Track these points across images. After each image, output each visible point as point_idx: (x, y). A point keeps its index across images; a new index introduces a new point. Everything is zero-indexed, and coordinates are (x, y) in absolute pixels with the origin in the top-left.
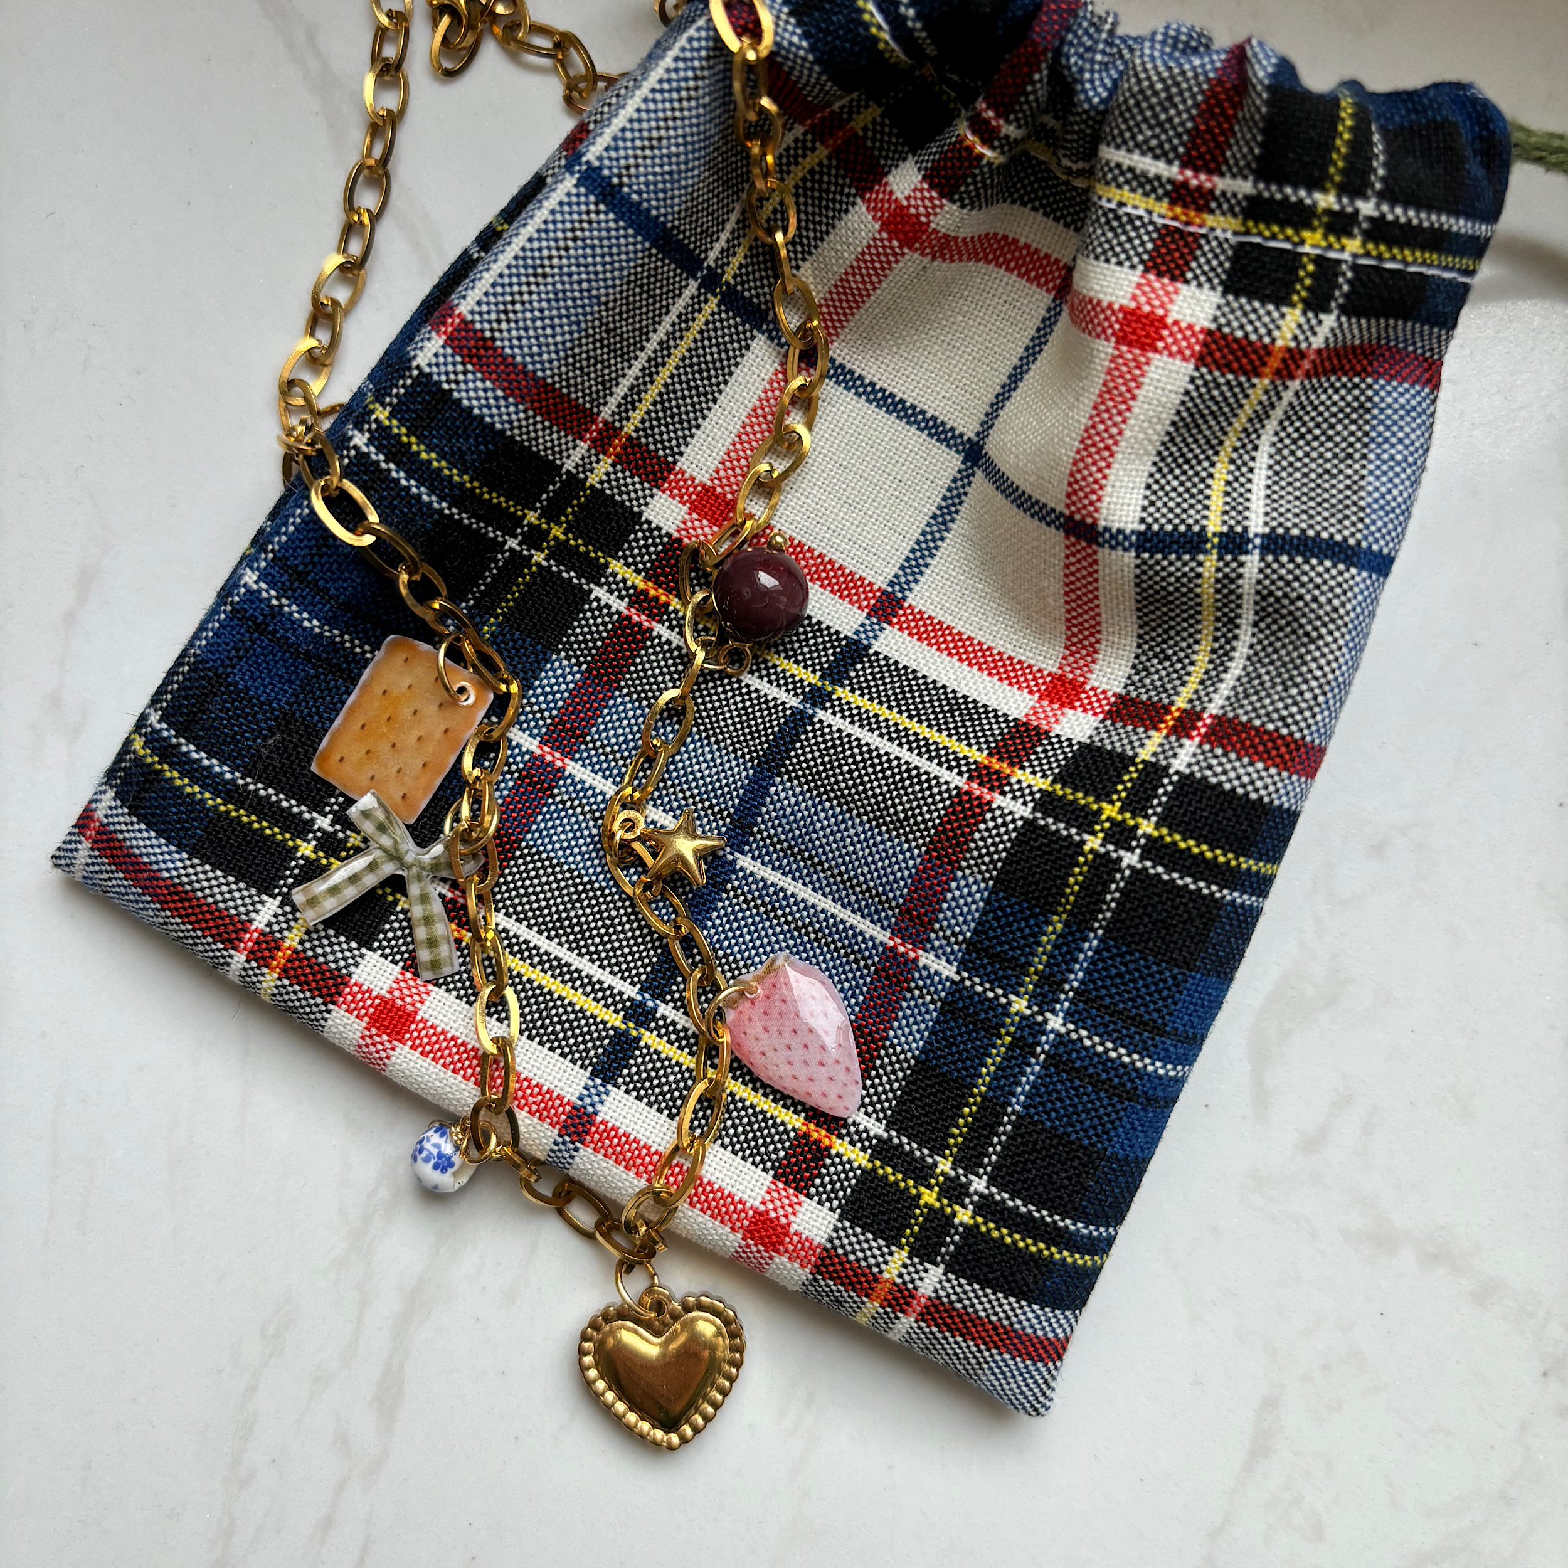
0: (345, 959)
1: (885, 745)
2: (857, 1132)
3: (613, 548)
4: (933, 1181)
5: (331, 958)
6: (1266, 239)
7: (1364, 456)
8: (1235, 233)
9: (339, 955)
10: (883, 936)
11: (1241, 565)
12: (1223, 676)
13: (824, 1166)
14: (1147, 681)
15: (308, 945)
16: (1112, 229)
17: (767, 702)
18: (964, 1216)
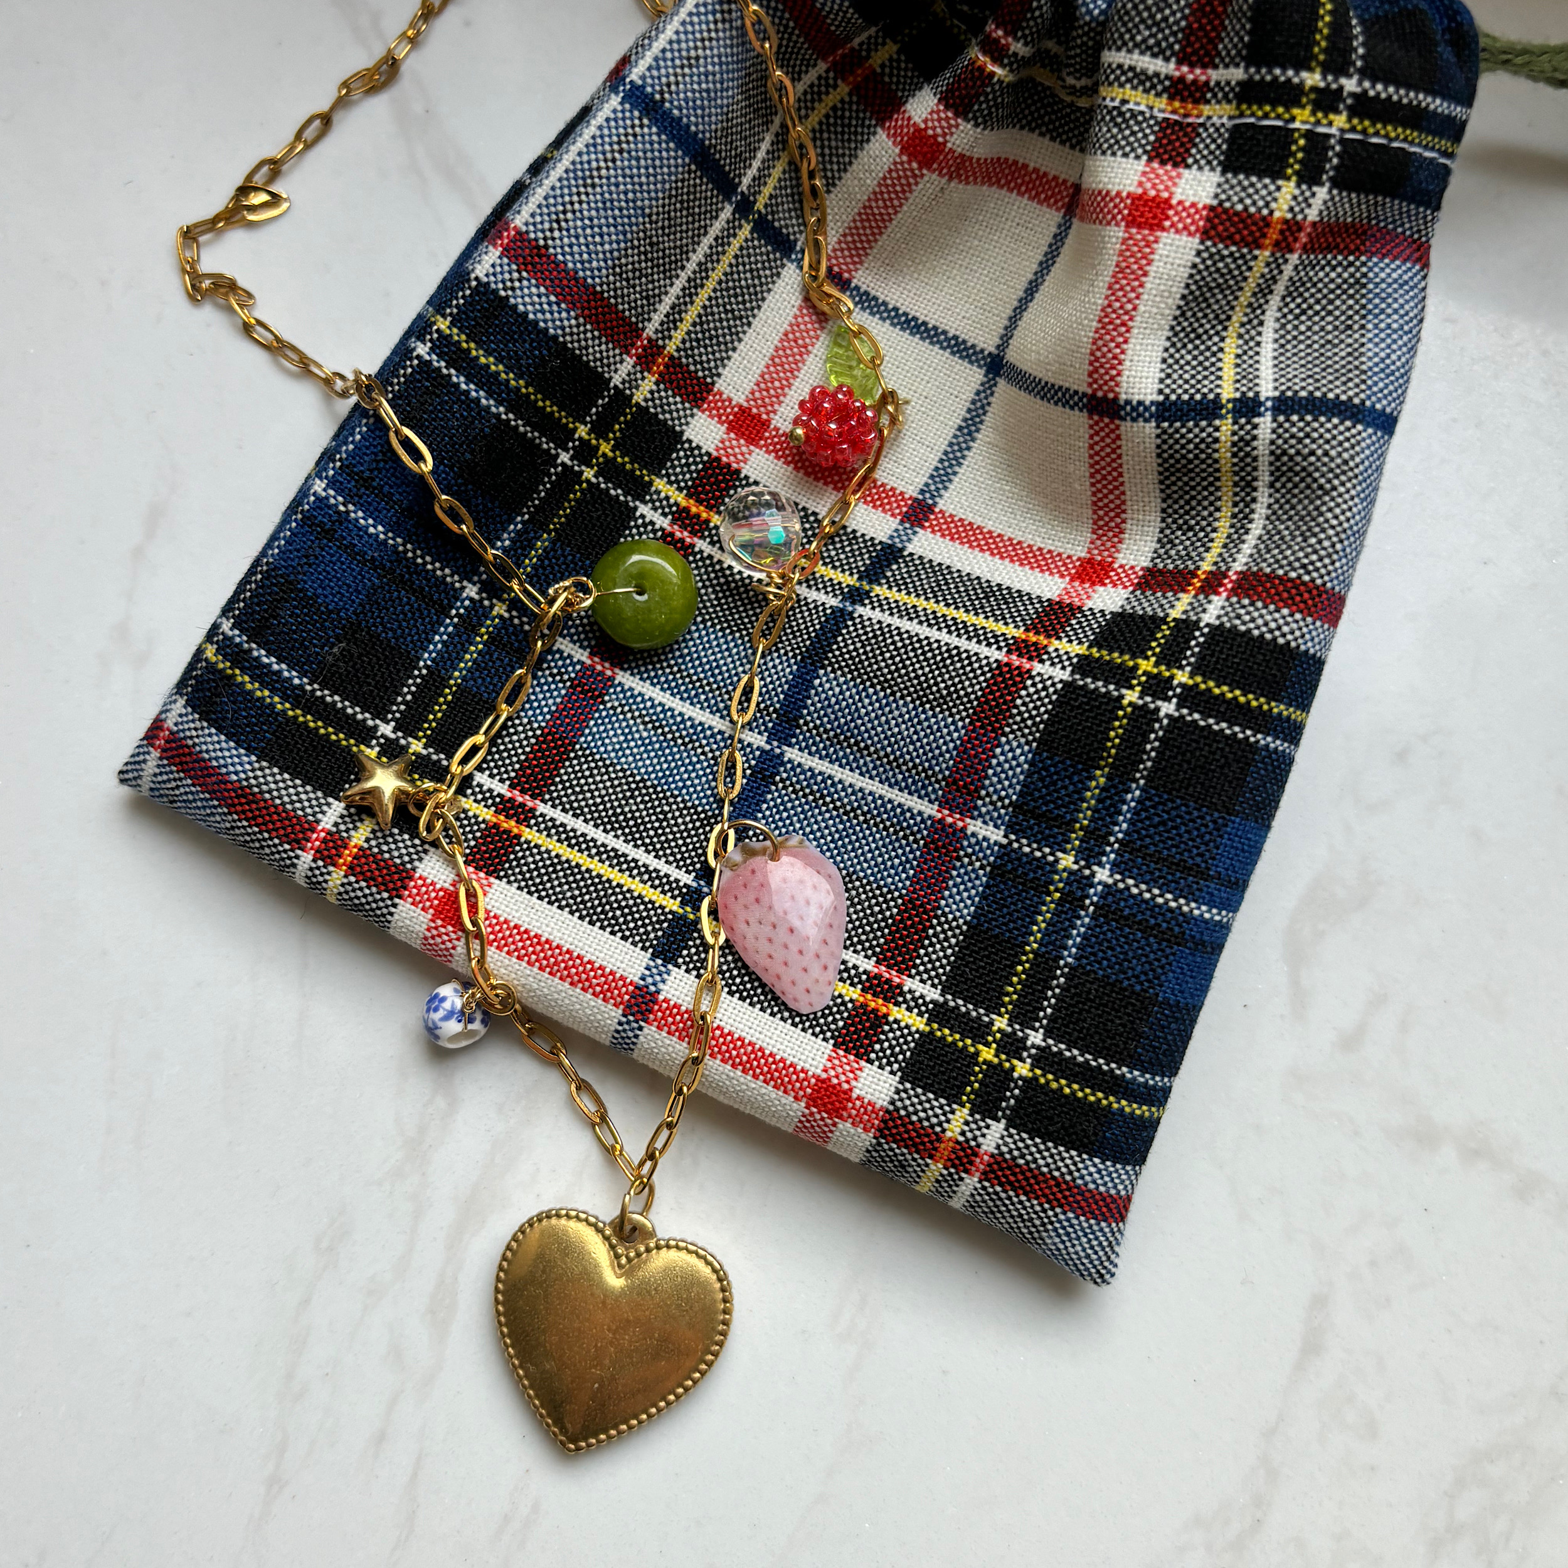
0: (409, 854)
1: (924, 631)
2: (914, 999)
3: (657, 466)
4: (990, 1038)
5: (396, 854)
6: (1259, 119)
7: (1363, 327)
8: (1230, 118)
9: (404, 851)
10: (930, 810)
11: (1255, 427)
12: (1245, 537)
13: (883, 1032)
14: (1173, 552)
15: (373, 843)
16: (1116, 125)
17: (807, 604)
18: (1022, 1069)
